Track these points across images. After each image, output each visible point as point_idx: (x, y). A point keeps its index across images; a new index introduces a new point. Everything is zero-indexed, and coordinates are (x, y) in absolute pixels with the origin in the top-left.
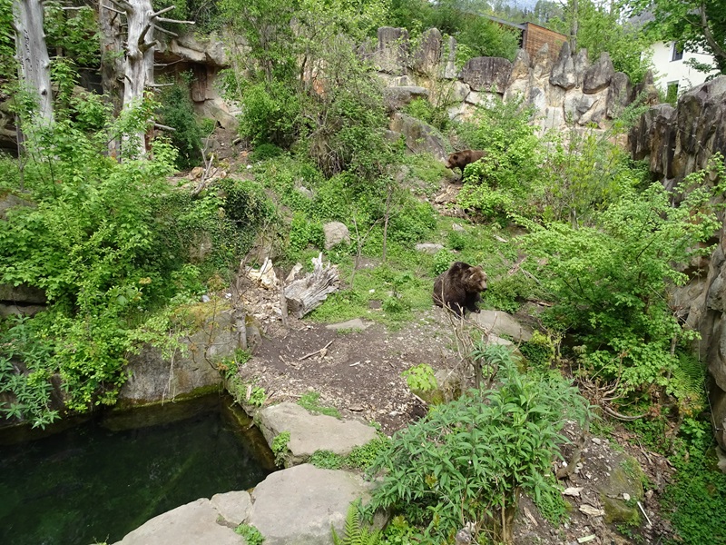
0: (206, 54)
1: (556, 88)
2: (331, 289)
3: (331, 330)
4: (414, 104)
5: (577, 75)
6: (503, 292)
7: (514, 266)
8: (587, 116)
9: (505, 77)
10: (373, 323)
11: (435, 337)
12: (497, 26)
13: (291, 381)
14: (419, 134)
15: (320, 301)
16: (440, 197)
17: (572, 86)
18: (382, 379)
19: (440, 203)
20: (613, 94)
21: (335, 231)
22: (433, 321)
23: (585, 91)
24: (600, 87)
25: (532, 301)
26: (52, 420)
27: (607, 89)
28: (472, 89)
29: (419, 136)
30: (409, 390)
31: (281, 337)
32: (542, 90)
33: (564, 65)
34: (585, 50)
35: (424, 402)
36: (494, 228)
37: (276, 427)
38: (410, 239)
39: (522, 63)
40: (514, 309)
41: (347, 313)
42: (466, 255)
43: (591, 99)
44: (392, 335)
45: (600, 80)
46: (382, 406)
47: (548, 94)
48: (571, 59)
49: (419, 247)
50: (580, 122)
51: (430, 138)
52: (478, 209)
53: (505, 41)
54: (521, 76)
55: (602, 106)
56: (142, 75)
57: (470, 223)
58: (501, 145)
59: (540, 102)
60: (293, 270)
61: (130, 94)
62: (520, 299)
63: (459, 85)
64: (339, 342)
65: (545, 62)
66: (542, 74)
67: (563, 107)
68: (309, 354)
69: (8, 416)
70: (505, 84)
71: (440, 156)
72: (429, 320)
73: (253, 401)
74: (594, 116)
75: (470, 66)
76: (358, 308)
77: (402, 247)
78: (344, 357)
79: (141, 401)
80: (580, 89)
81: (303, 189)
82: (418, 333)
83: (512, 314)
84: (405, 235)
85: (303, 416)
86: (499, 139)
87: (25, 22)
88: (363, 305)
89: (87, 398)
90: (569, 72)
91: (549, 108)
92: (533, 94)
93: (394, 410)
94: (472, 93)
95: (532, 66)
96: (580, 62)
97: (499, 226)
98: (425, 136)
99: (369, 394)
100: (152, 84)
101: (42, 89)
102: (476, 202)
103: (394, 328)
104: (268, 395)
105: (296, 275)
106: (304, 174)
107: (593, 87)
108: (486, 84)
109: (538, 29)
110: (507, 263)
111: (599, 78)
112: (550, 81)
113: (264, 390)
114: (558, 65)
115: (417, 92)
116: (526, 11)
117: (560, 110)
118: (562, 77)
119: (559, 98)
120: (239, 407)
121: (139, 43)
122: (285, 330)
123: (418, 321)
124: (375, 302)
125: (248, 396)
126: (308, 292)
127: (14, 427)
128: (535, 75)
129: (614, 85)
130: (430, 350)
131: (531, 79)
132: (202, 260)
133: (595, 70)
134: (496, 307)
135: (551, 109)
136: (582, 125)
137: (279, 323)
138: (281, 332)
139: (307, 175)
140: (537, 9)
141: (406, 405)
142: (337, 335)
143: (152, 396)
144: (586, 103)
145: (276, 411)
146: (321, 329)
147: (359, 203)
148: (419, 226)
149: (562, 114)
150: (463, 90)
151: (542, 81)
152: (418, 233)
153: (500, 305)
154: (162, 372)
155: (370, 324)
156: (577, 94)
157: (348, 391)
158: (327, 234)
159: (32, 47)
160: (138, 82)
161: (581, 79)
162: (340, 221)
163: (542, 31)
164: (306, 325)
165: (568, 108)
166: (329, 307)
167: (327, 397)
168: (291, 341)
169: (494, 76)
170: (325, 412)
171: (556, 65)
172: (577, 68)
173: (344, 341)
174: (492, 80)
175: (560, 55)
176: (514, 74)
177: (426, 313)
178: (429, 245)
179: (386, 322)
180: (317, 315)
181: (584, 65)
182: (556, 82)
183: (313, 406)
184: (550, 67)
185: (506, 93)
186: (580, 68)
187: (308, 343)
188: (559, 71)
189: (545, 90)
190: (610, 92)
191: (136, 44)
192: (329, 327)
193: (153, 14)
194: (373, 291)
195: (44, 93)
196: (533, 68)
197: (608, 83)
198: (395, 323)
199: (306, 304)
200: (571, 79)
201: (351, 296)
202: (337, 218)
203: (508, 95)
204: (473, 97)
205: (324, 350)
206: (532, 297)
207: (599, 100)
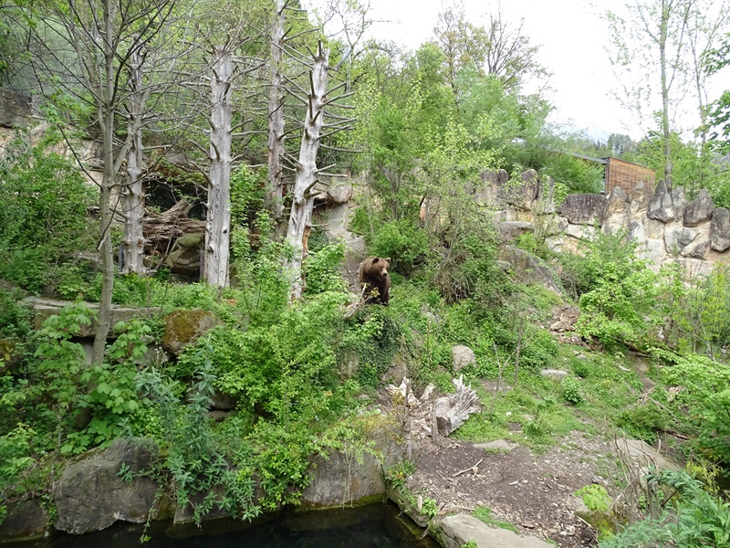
0: (328, 193)
1: (655, 221)
2: (473, 410)
3: (478, 449)
4: (523, 237)
5: (677, 209)
6: (639, 421)
7: (642, 395)
8: (690, 248)
9: (603, 211)
10: (518, 445)
11: (581, 462)
12: (581, 162)
13: (459, 494)
14: (528, 264)
15: (463, 420)
16: (555, 324)
17: (671, 220)
18: (544, 500)
19: (556, 330)
20: (716, 228)
21: (463, 354)
22: (576, 446)
23: (685, 224)
24: (701, 221)
25: (668, 432)
26: (257, 514)
27: (708, 223)
28: (569, 222)
29: (528, 266)
30: (573, 512)
31: (434, 453)
32: (640, 223)
33: (662, 200)
34: (682, 187)
35: (590, 525)
36: (618, 357)
37: (461, 536)
38: (535, 364)
39: (618, 199)
40: (653, 439)
41: (489, 434)
42: (591, 382)
43: (692, 232)
44: (538, 458)
45: (701, 215)
46: (551, 526)
47: (646, 227)
48: (668, 196)
49: (544, 372)
50: (683, 253)
51: (538, 269)
52: (595, 337)
53: (590, 175)
54: (618, 210)
55: (704, 239)
56: (304, 218)
57: (589, 351)
58: (614, 276)
59: (639, 234)
60: (426, 390)
61: (294, 233)
62: (657, 429)
63: (558, 219)
64: (488, 461)
65: (641, 198)
66: (639, 209)
67: (664, 239)
68: (461, 471)
69: (221, 507)
70: (603, 218)
71: (549, 285)
72: (571, 445)
73: (425, 511)
74: (697, 248)
75: (567, 203)
76: (501, 430)
77: (527, 372)
78: (497, 476)
79: (318, 505)
80: (680, 223)
81: (429, 315)
82: (564, 457)
83: (650, 444)
84: (530, 360)
85: (483, 528)
86: (611, 272)
87: (218, 179)
88: (504, 427)
89: (279, 498)
90: (667, 207)
91: (649, 239)
92: (631, 226)
93: (562, 530)
94: (570, 225)
95: (628, 201)
96: (678, 198)
97: (623, 355)
98: (533, 267)
99: (536, 513)
100: (310, 224)
101: (224, 229)
102: (596, 331)
103: (539, 451)
104: (440, 507)
105: (429, 394)
106: (429, 301)
107: (694, 221)
108: (584, 217)
109: (619, 163)
110: (635, 392)
111: (699, 212)
112: (648, 216)
113: (434, 501)
114: (655, 201)
115: (524, 227)
116: (599, 143)
117: (661, 241)
118: (660, 211)
119: (659, 231)
120: (407, 517)
121: (305, 193)
122: (436, 447)
123: (560, 445)
124: (515, 425)
125: (420, 506)
126: (453, 411)
127: (217, 519)
128: (632, 210)
129: (716, 219)
130: (579, 475)
131: (628, 213)
132: (350, 376)
133: (694, 205)
134: (635, 437)
135: (651, 241)
136: (685, 257)
137: (429, 440)
138: (432, 447)
139: (433, 303)
140: (610, 141)
141: (573, 527)
142: (486, 454)
143: (328, 500)
144: (688, 235)
145: (455, 521)
146: (469, 448)
147: (482, 329)
148: (541, 351)
149: (663, 245)
150: (561, 224)
151: (639, 215)
152: (542, 359)
153: (638, 434)
154: (338, 479)
155: (514, 445)
156: (677, 227)
157: (514, 508)
158: (455, 357)
159: (221, 196)
160: (300, 223)
161: (681, 214)
162: (466, 345)
163: (624, 164)
164: (452, 443)
165: (669, 242)
166: (471, 427)
167: (497, 512)
168: (443, 458)
169: (591, 211)
170: (502, 526)
171: (653, 201)
172: (675, 203)
173: (494, 461)
174: (590, 214)
175: (657, 192)
176: (611, 209)
177: (567, 438)
178: (554, 371)
179: (531, 445)
180: (461, 434)
181: (681, 201)
182: (654, 216)
183: (488, 521)
184: (647, 202)
185: (603, 226)
186: (678, 203)
187: (458, 460)
188: (657, 206)
189: (643, 223)
190: (712, 226)
191: (302, 194)
192: (476, 446)
193: (317, 170)
194: (509, 413)
195: (225, 232)
196: (630, 203)
197: (710, 217)
198: (540, 446)
199: (452, 422)
200: (670, 213)
201: (492, 418)
202: (463, 342)
203: (606, 228)
204: (571, 229)
205: (475, 468)
206: (667, 427)
207: (701, 233)
